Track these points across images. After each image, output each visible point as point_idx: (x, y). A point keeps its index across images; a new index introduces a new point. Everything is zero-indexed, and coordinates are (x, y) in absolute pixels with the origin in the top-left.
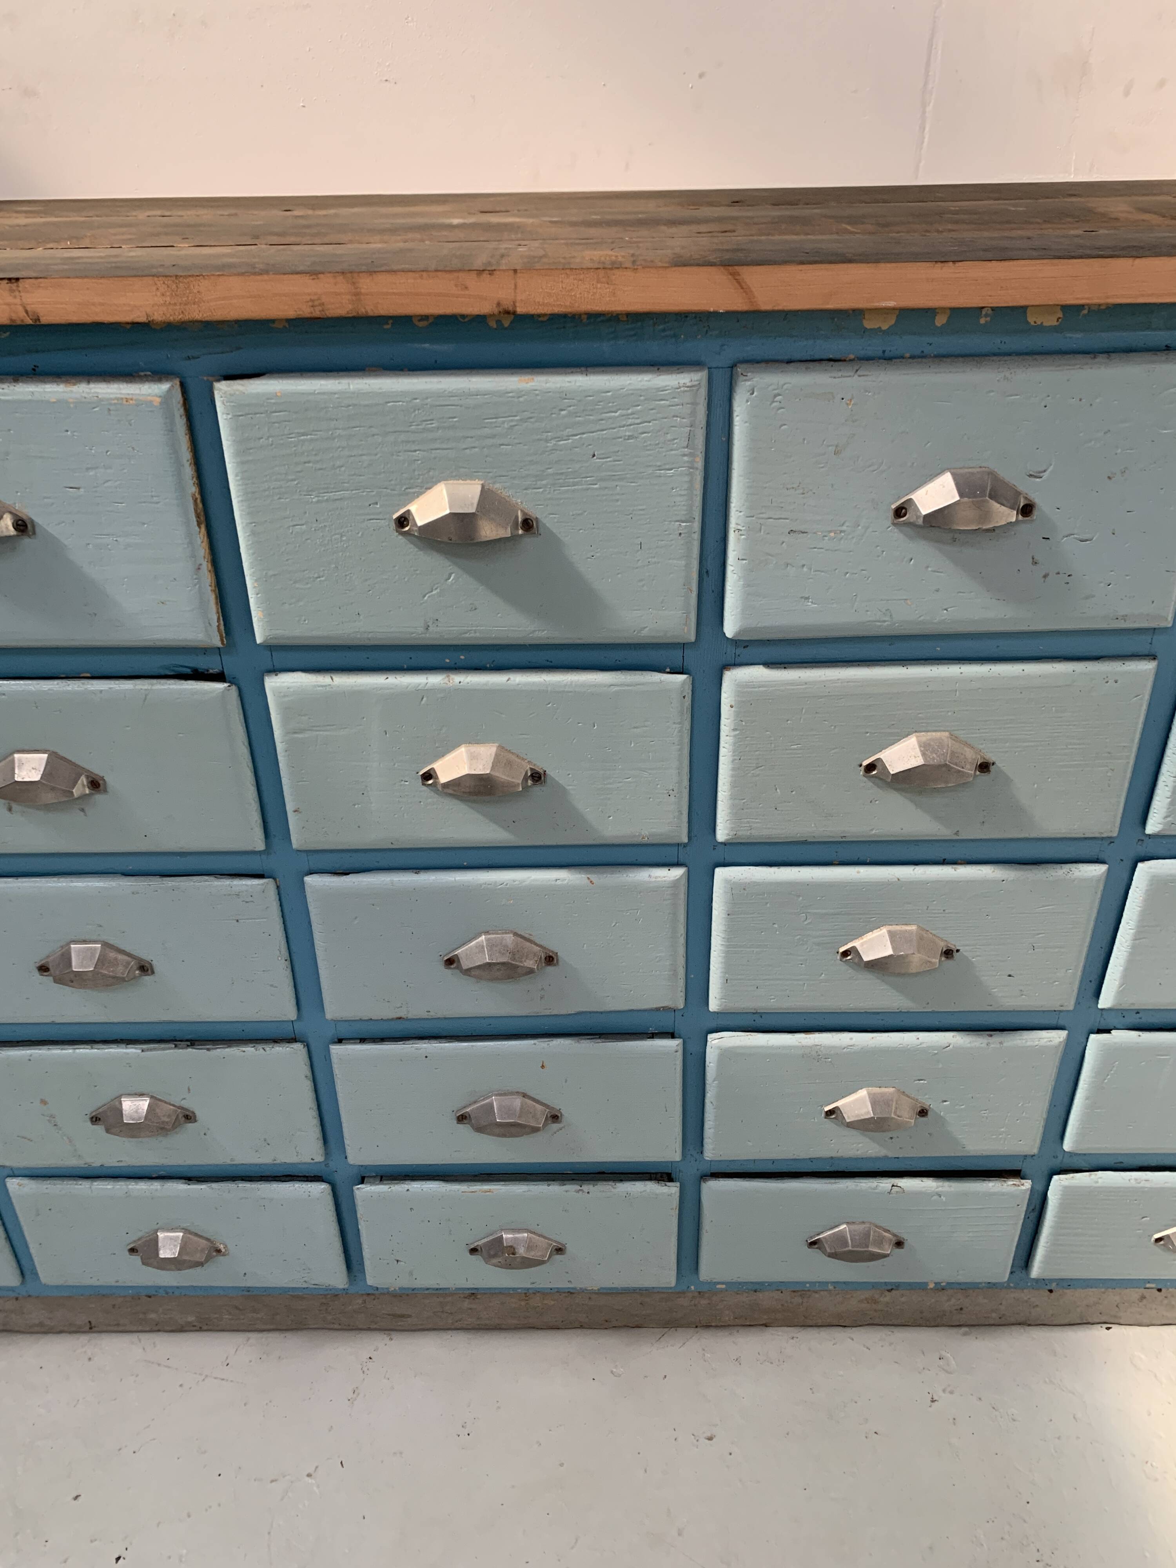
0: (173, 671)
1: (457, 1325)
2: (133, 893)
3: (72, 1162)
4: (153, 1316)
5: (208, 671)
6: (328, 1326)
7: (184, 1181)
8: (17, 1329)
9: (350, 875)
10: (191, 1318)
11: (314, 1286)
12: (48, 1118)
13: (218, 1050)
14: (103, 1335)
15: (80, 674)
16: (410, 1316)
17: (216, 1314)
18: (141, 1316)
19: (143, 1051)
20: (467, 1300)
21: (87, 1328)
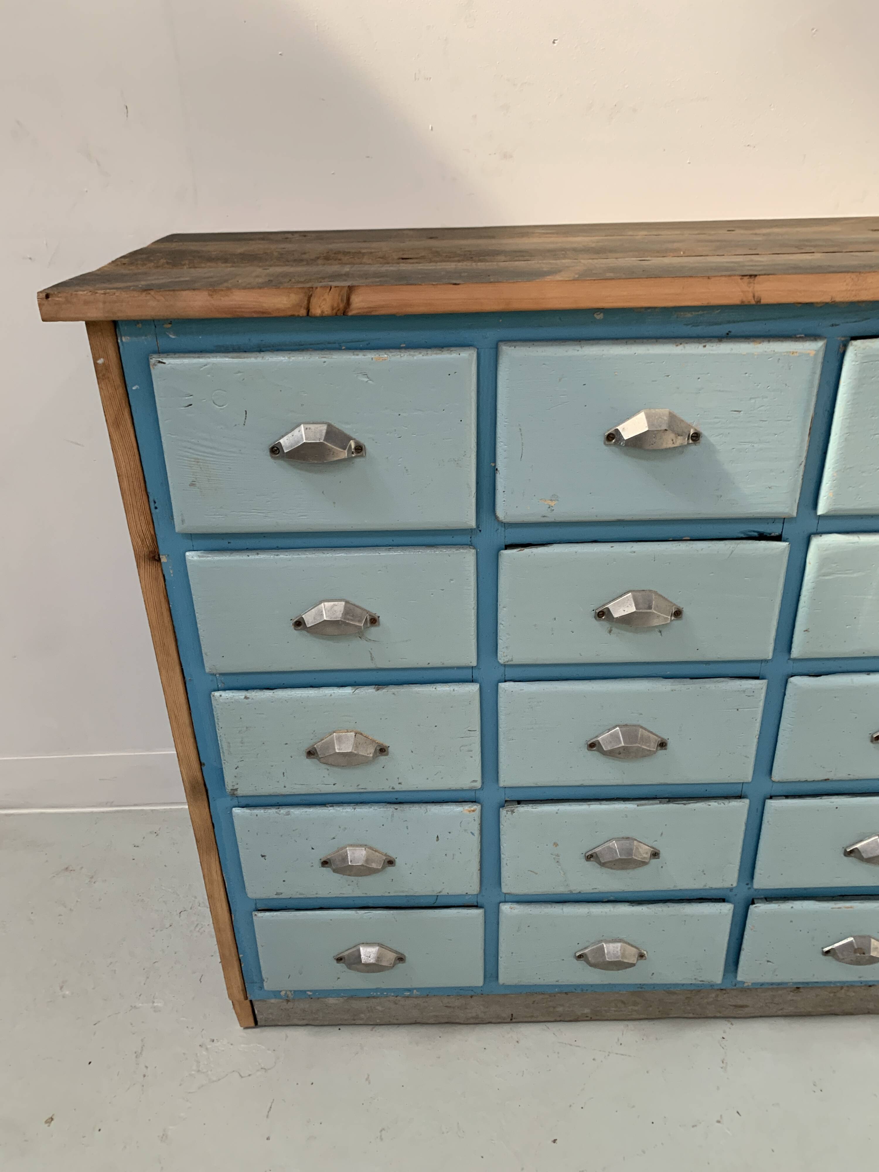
0: (747, 535)
1: (780, 1013)
2: (672, 690)
3: (561, 889)
4: (560, 1009)
5: (770, 534)
6: (686, 1015)
7: (628, 904)
8: (457, 1021)
9: (822, 676)
10: (587, 1011)
11: (702, 983)
12: (554, 856)
13: (692, 805)
14: (520, 1025)
15: (683, 537)
16: (747, 1006)
17: (606, 1007)
18: (551, 1009)
19: (638, 806)
20: (792, 993)
21: (509, 1020)
